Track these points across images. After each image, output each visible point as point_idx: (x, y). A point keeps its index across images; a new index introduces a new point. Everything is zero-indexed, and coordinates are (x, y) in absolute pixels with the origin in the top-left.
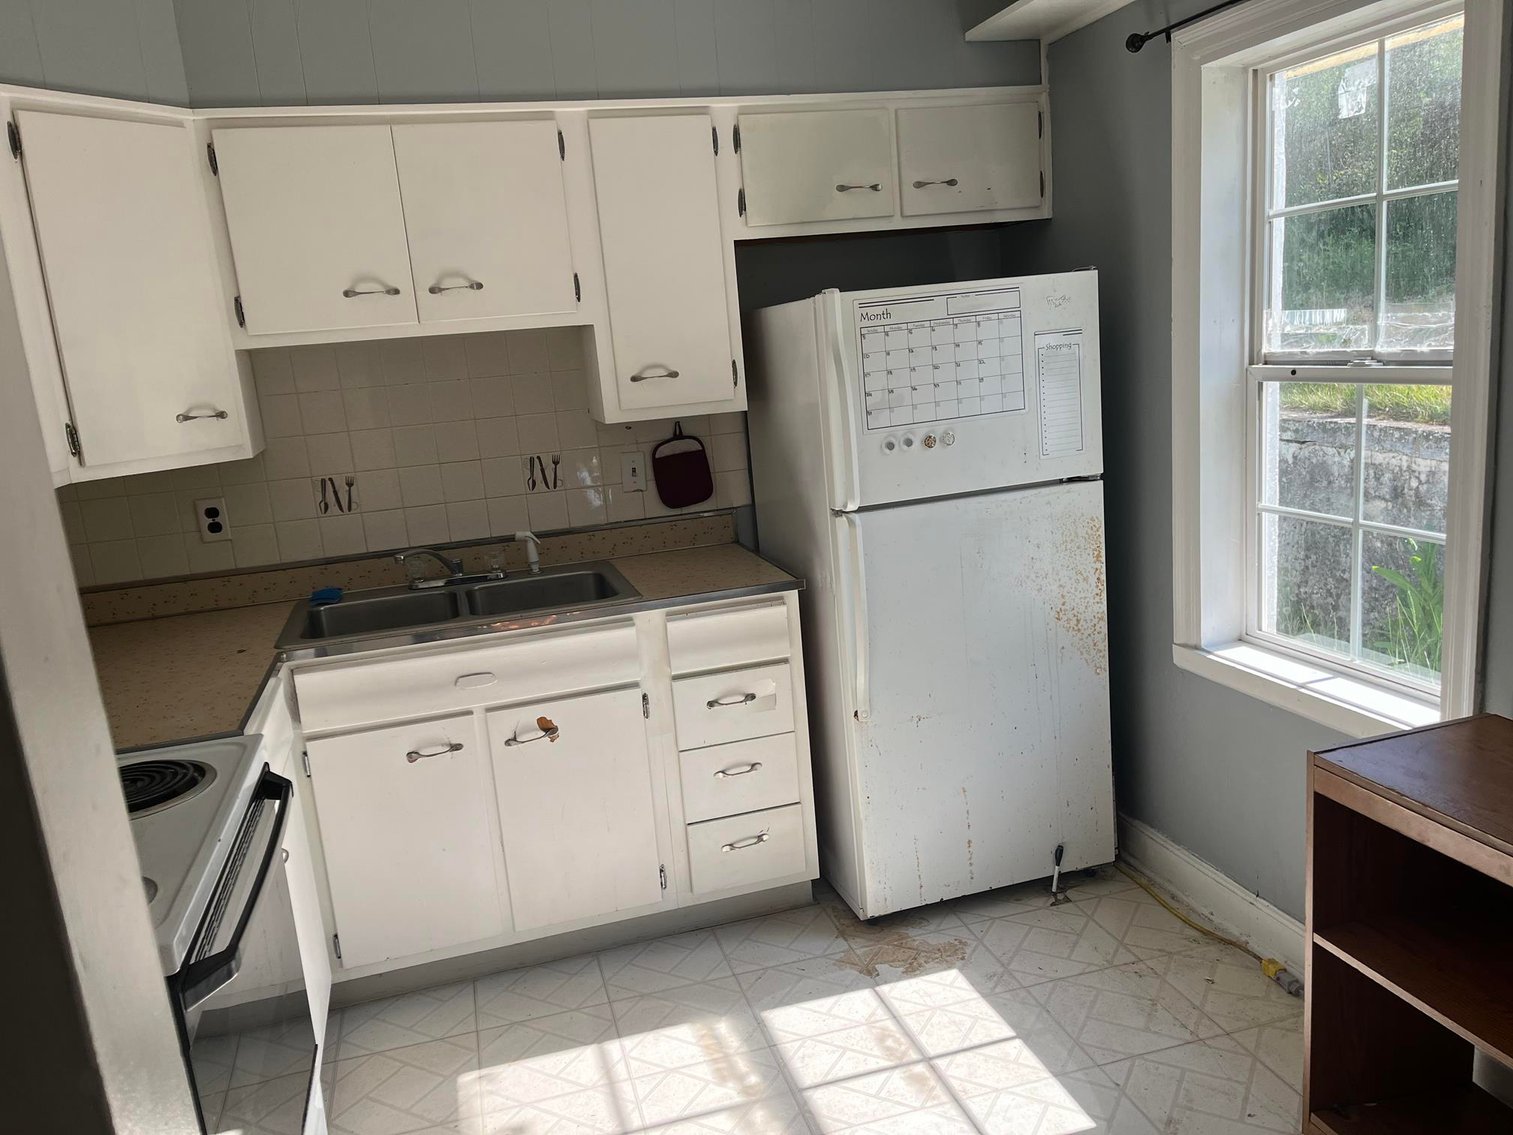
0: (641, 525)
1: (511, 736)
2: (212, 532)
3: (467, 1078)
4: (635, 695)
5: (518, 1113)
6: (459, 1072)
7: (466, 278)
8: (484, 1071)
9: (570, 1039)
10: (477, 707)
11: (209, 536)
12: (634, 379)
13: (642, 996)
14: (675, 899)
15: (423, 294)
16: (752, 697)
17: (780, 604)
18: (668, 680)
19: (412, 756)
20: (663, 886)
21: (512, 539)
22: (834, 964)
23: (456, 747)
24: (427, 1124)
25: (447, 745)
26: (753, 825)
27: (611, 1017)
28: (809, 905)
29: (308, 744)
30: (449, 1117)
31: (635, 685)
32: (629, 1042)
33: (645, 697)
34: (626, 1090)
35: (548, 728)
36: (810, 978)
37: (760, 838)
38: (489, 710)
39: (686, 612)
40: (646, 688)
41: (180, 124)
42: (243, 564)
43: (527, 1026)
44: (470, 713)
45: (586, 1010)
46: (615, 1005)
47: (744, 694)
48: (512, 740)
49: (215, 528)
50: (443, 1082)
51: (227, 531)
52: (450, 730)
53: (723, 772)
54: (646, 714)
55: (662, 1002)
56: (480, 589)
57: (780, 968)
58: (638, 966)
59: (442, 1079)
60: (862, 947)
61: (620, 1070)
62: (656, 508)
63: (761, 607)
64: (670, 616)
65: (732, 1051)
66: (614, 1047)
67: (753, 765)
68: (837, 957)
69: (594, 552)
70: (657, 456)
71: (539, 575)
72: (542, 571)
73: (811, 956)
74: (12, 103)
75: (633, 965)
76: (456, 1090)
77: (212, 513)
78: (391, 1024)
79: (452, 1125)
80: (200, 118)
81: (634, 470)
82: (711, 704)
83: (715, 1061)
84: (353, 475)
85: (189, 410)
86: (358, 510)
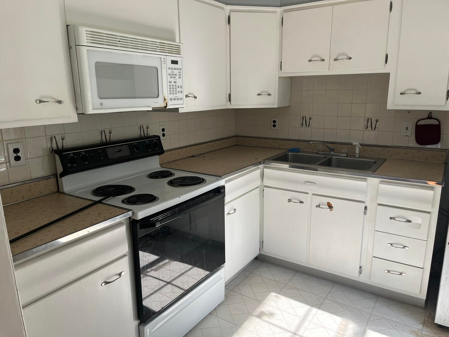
0: (405, 149)
1: (318, 205)
2: (274, 127)
3: (273, 294)
4: (363, 206)
5: (276, 310)
6: (272, 291)
7: (346, 55)
8: (278, 295)
9: (306, 301)
10: (311, 192)
11: (273, 128)
12: (401, 94)
13: (336, 302)
14: (363, 279)
15: (332, 61)
16: (410, 221)
17: (431, 190)
18: (376, 205)
19: (290, 201)
20: (360, 273)
21: (351, 144)
22: (410, 331)
23: (302, 202)
24: (255, 299)
25: (299, 201)
26: (401, 268)
27: (322, 302)
28: (421, 308)
29: (265, 188)
30: (261, 300)
31: (363, 202)
32: (320, 312)
33: (366, 208)
34: (306, 324)
35: (330, 206)
36: (396, 330)
37: (401, 274)
38: (314, 194)
39: (389, 182)
40: (367, 204)
41: (276, 12)
42: (279, 137)
43: (299, 291)
44: (308, 193)
45: (317, 296)
46: (326, 300)
47: (406, 219)
48: (318, 206)
49: (274, 126)
50: (268, 291)
51: (277, 127)
52: (302, 197)
53: (391, 244)
54: (365, 213)
55: (341, 307)
56: (335, 158)
57: (389, 321)
58: (344, 294)
59: (268, 290)
60: (427, 332)
61: (310, 318)
62: (413, 143)
63: (422, 189)
64: (382, 182)
65: (347, 334)
66: (315, 310)
67: (405, 247)
68: (414, 329)
69: (383, 155)
70: (418, 124)
71: (359, 158)
72: (360, 157)
73: (404, 324)
74: (230, 10)
75: (343, 292)
76: (268, 295)
77: (274, 122)
78: (270, 271)
79: (260, 303)
80: (282, 10)
81: (407, 128)
82: (391, 218)
83: (339, 333)
84: (312, 116)
85: (261, 93)
86: (311, 127)
